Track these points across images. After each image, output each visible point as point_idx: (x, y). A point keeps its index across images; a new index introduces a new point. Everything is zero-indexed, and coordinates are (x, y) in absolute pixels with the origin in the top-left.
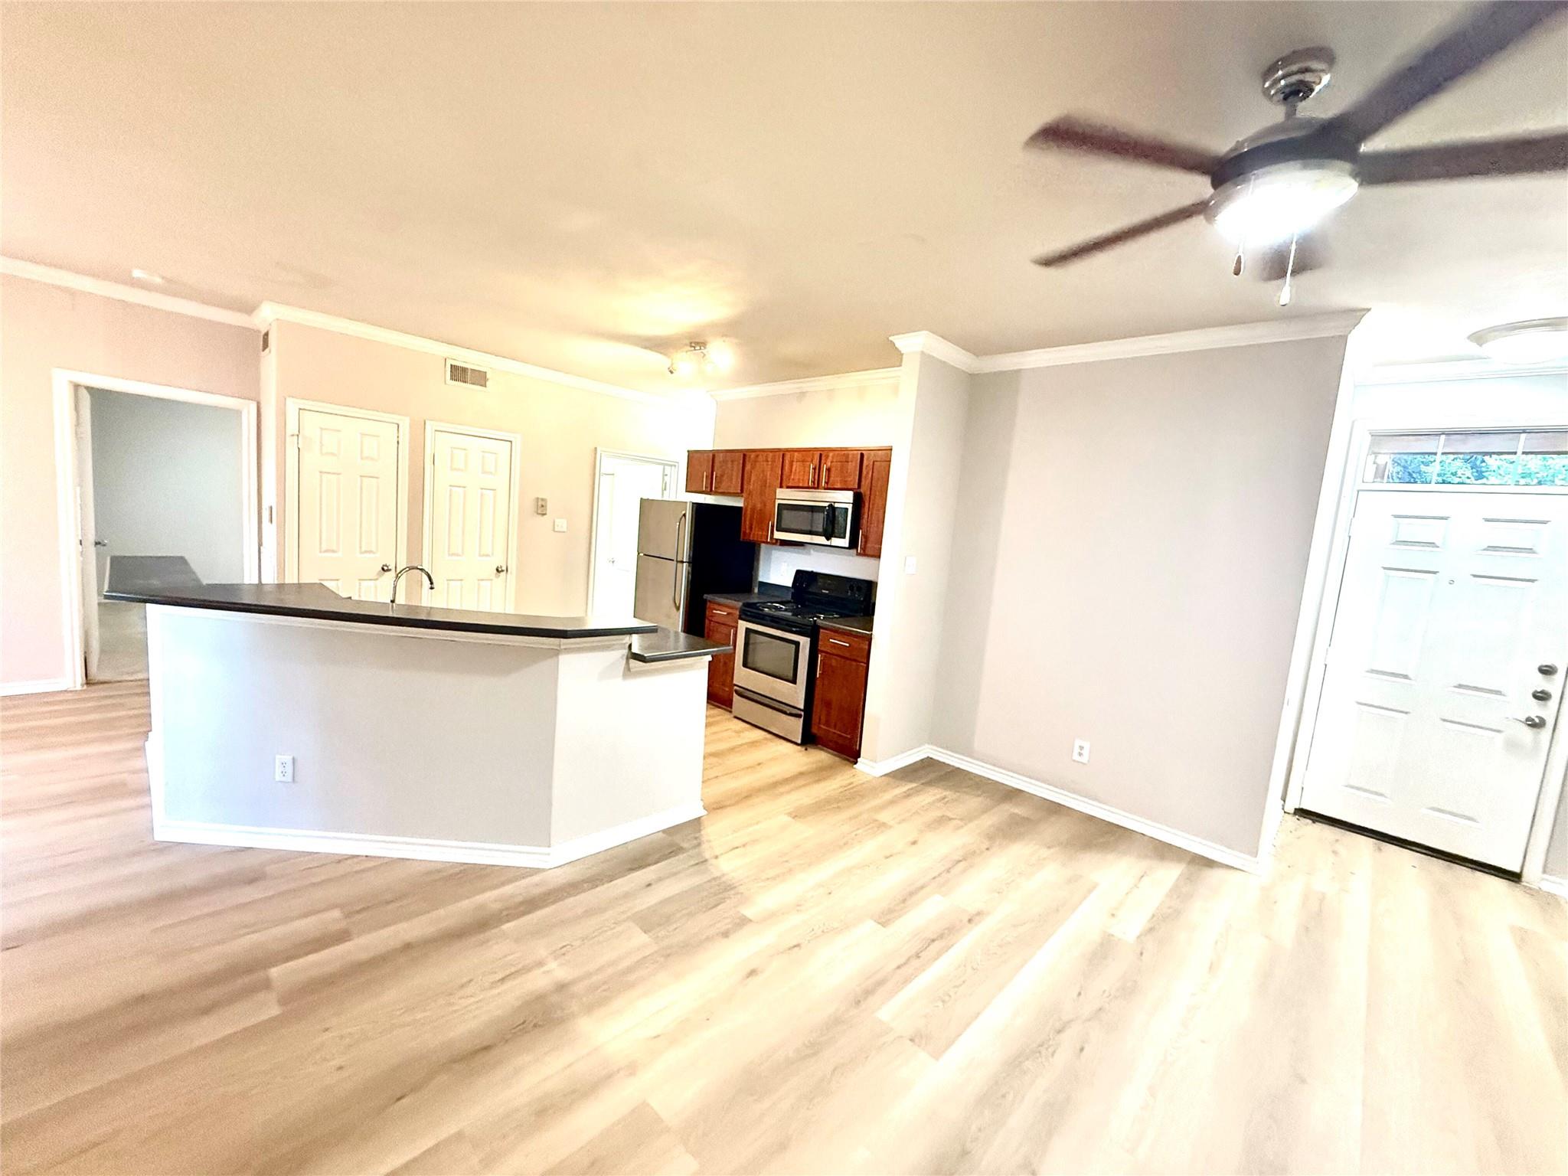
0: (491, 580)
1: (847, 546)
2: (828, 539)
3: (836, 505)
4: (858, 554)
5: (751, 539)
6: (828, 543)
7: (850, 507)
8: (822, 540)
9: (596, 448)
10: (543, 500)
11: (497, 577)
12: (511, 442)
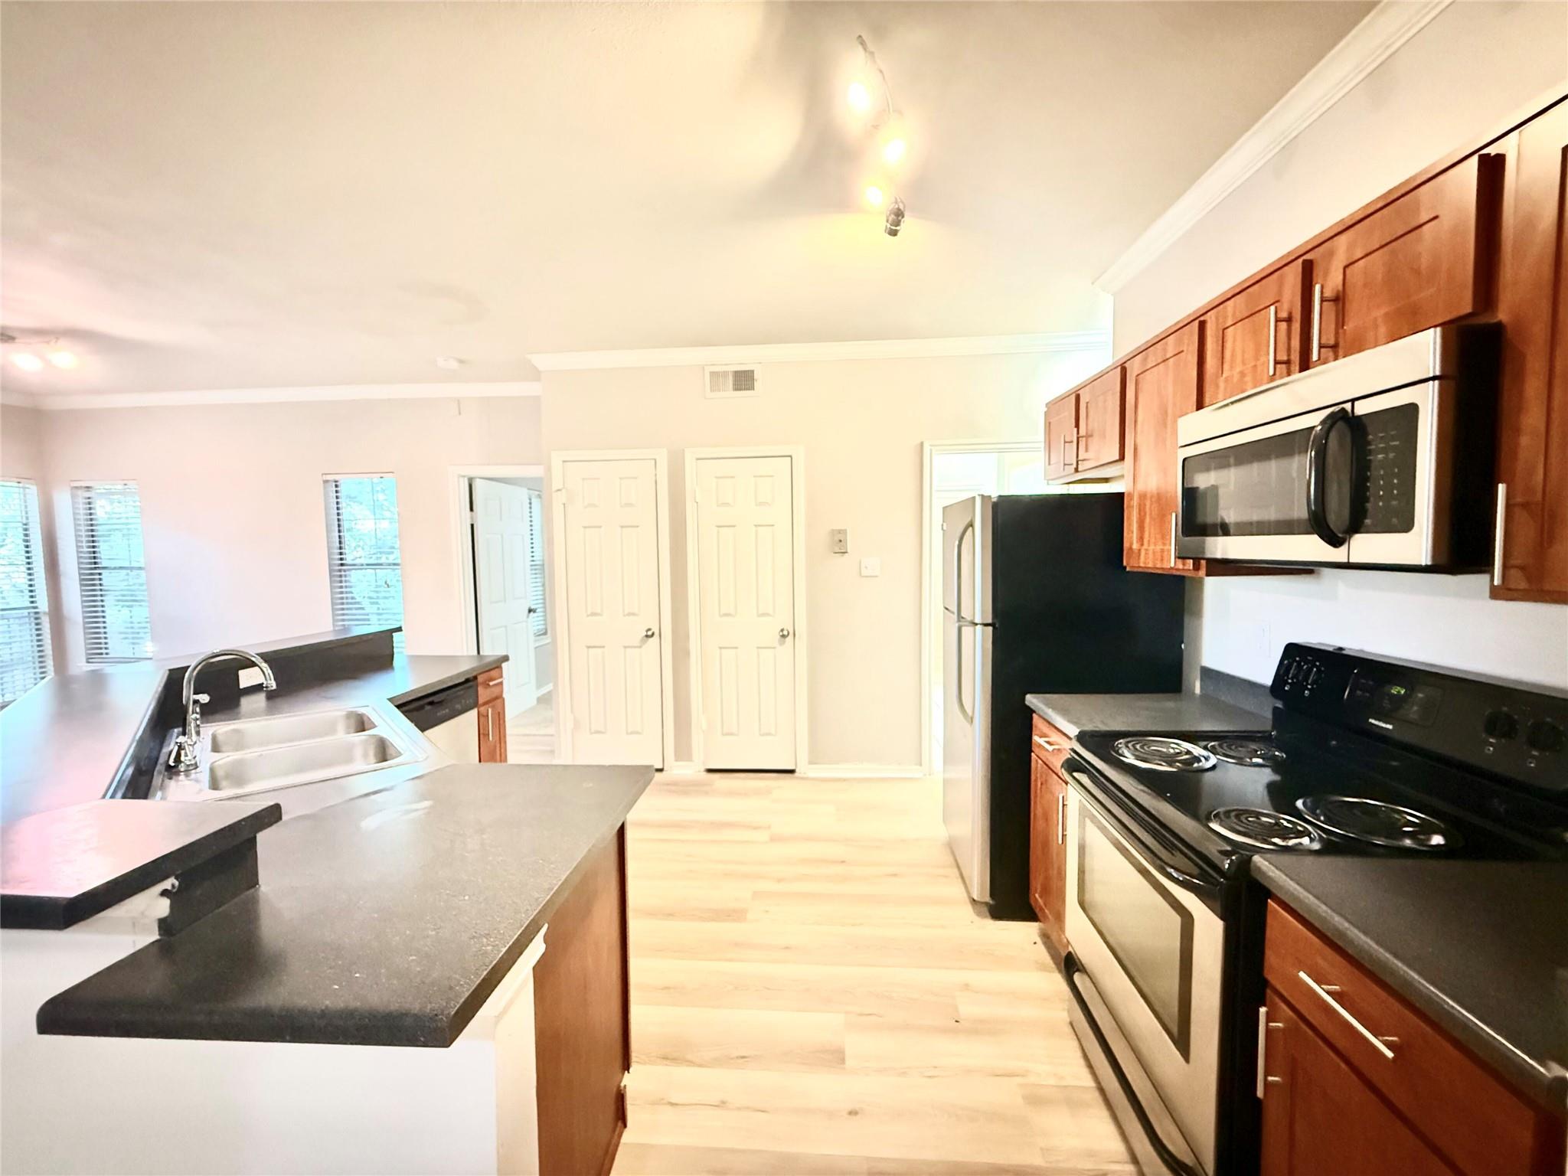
0: (774, 648)
1: (1424, 558)
2: (1335, 541)
3: (1362, 408)
4: (1496, 594)
5: (1142, 565)
6: (1338, 555)
7: (1428, 401)
8: (1310, 547)
9: (922, 444)
10: (840, 532)
11: (782, 644)
12: (791, 456)
